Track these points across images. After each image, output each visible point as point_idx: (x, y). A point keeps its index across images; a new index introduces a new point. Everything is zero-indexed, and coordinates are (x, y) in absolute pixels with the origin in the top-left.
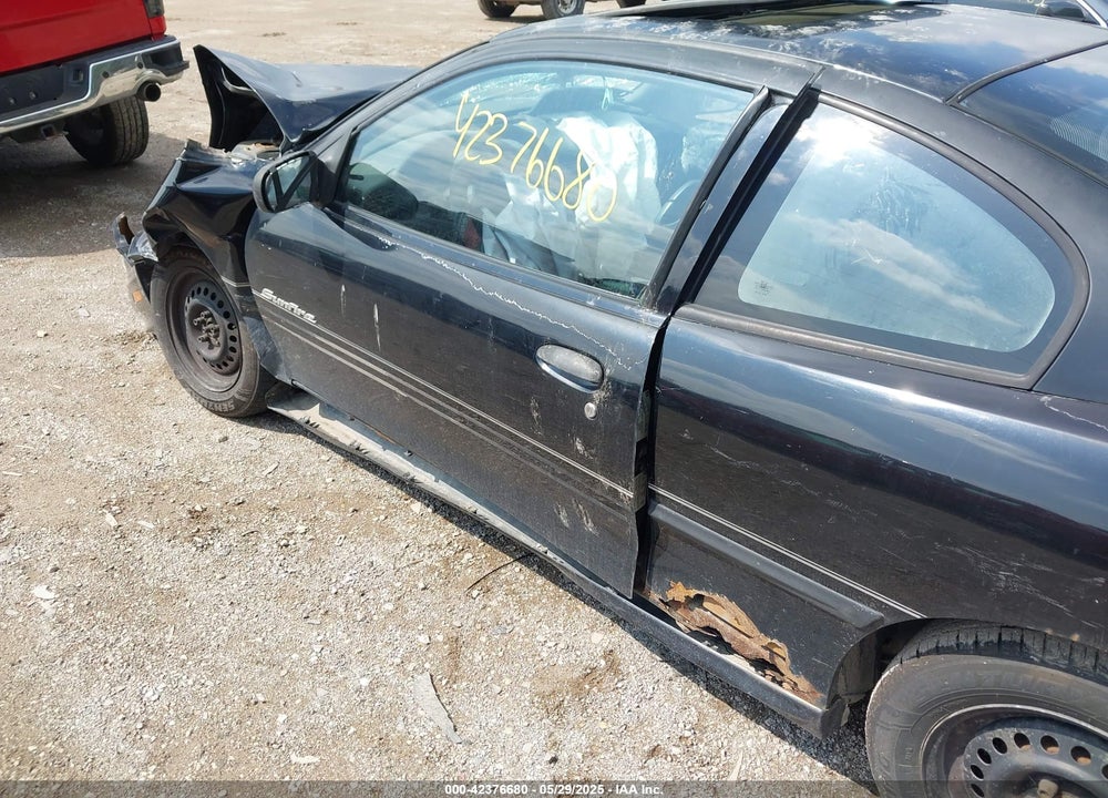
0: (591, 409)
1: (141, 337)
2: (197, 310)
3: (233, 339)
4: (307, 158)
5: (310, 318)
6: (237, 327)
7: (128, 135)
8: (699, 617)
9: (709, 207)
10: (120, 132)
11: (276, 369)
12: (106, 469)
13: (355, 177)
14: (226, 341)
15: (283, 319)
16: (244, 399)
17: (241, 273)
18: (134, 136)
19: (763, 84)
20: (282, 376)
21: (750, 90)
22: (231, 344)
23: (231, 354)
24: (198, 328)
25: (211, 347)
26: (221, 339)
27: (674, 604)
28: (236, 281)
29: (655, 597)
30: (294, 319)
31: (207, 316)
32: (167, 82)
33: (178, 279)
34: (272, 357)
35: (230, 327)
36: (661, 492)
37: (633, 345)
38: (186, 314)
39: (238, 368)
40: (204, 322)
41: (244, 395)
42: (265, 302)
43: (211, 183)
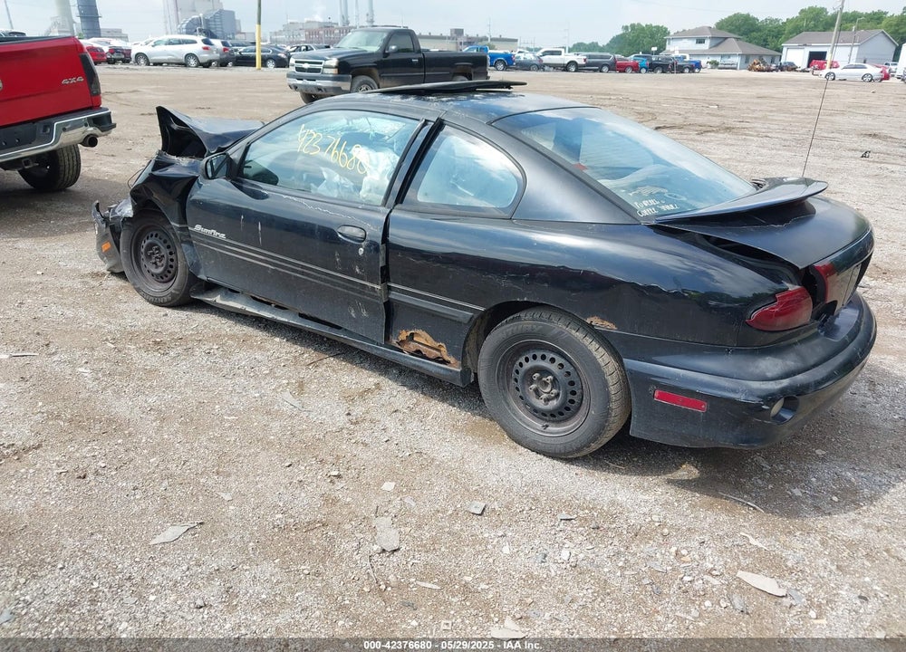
0: (361, 251)
1: (104, 274)
2: (150, 247)
3: (172, 260)
4: (225, 156)
5: (222, 236)
6: (176, 253)
7: (67, 171)
8: (412, 346)
9: (404, 164)
10: (62, 168)
11: (198, 272)
12: (100, 327)
13: (247, 167)
14: (167, 261)
15: (206, 241)
16: (177, 293)
17: (183, 219)
18: (71, 172)
19: (423, 118)
20: (202, 276)
21: (418, 120)
22: (171, 263)
23: (170, 269)
24: (149, 257)
25: (157, 267)
26: (164, 262)
27: (402, 342)
28: (180, 223)
29: (394, 342)
30: (213, 239)
31: (156, 249)
32: (101, 136)
33: (138, 231)
34: (197, 266)
35: (171, 253)
36: (393, 285)
37: (377, 222)
38: (143, 250)
39: (174, 275)
40: (153, 254)
41: (177, 290)
42: (196, 233)
43: (170, 171)
